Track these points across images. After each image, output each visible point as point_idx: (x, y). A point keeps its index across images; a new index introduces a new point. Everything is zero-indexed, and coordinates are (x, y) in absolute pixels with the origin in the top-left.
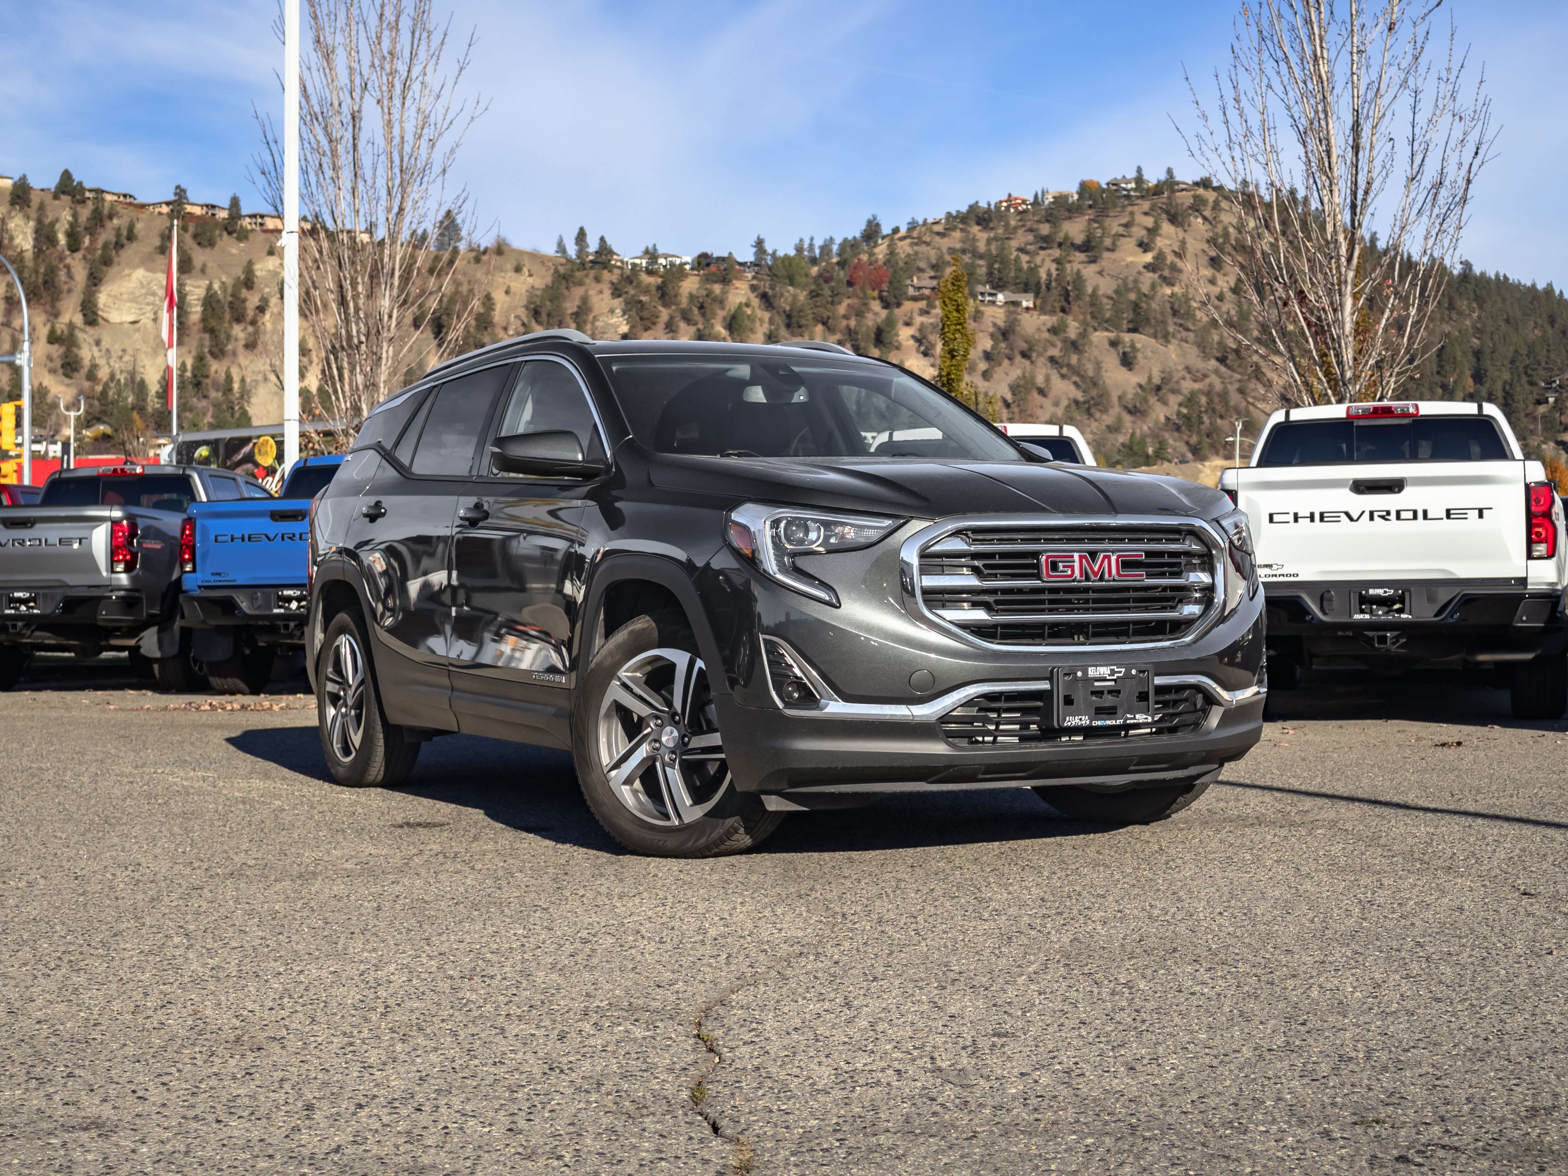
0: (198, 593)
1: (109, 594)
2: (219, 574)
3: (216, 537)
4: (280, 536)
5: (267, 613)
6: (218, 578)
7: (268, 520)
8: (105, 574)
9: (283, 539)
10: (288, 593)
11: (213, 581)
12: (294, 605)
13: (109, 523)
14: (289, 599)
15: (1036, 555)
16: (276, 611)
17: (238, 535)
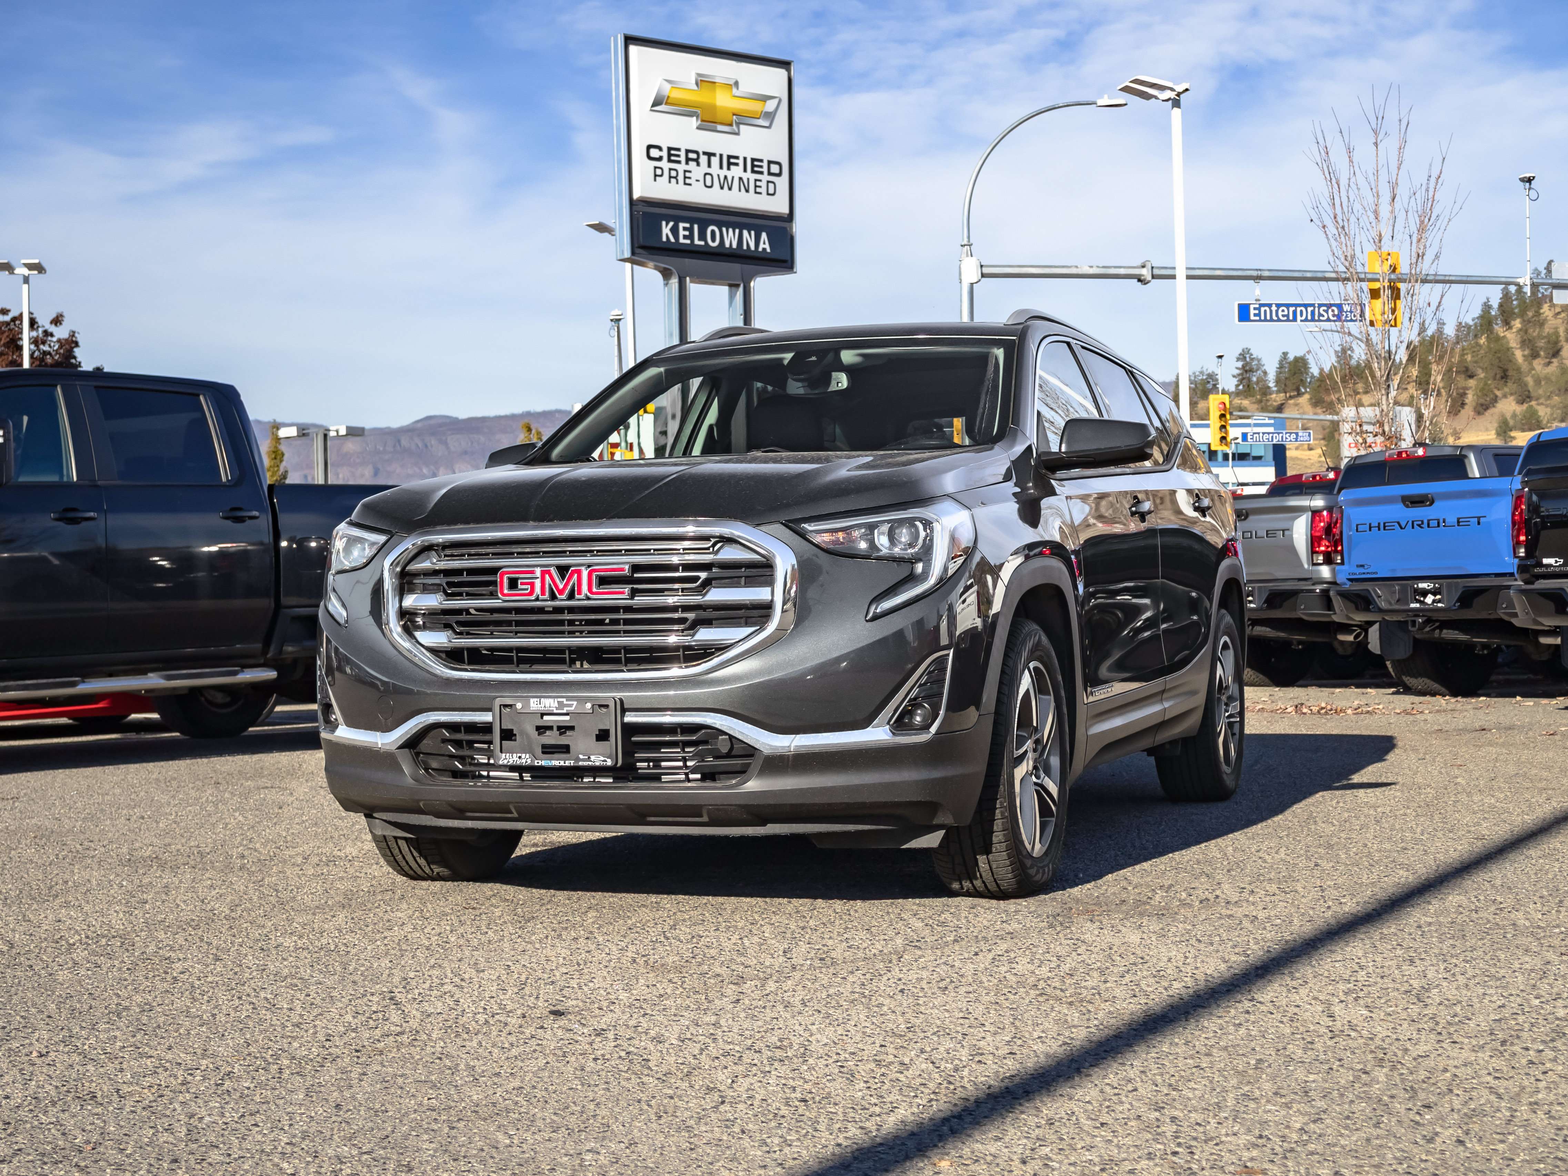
0: (1348, 586)
1: (1313, 587)
2: (1362, 566)
3: (1357, 526)
4: (1410, 523)
5: (1406, 607)
6: (1362, 570)
7: (1401, 506)
8: (1306, 566)
9: (1413, 527)
10: (1423, 585)
11: (1359, 573)
12: (1429, 599)
13: (1310, 513)
14: (1425, 593)
15: (494, 571)
16: (1413, 605)
17: (1375, 524)
